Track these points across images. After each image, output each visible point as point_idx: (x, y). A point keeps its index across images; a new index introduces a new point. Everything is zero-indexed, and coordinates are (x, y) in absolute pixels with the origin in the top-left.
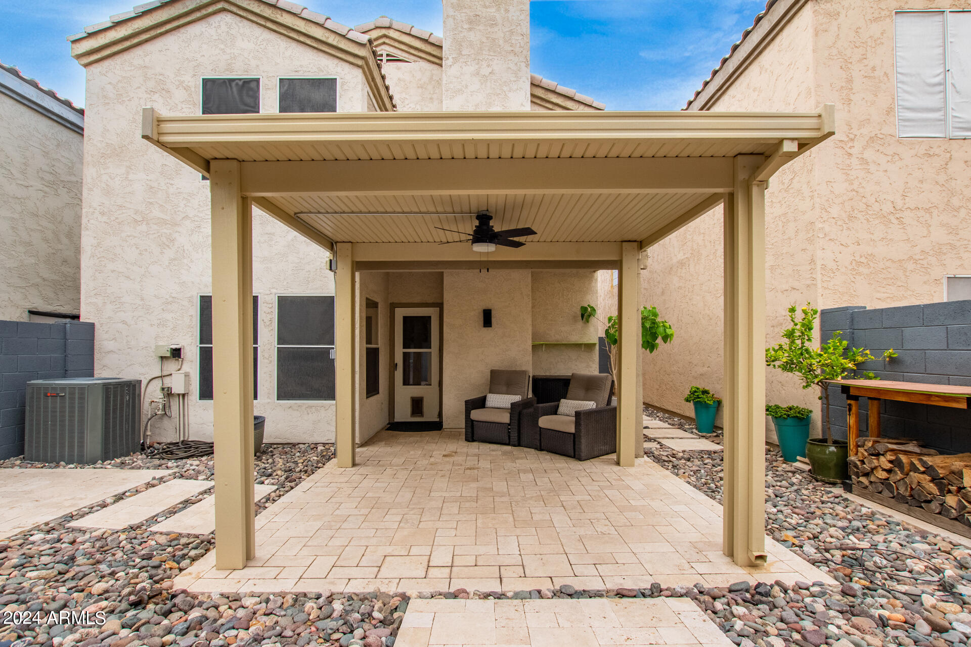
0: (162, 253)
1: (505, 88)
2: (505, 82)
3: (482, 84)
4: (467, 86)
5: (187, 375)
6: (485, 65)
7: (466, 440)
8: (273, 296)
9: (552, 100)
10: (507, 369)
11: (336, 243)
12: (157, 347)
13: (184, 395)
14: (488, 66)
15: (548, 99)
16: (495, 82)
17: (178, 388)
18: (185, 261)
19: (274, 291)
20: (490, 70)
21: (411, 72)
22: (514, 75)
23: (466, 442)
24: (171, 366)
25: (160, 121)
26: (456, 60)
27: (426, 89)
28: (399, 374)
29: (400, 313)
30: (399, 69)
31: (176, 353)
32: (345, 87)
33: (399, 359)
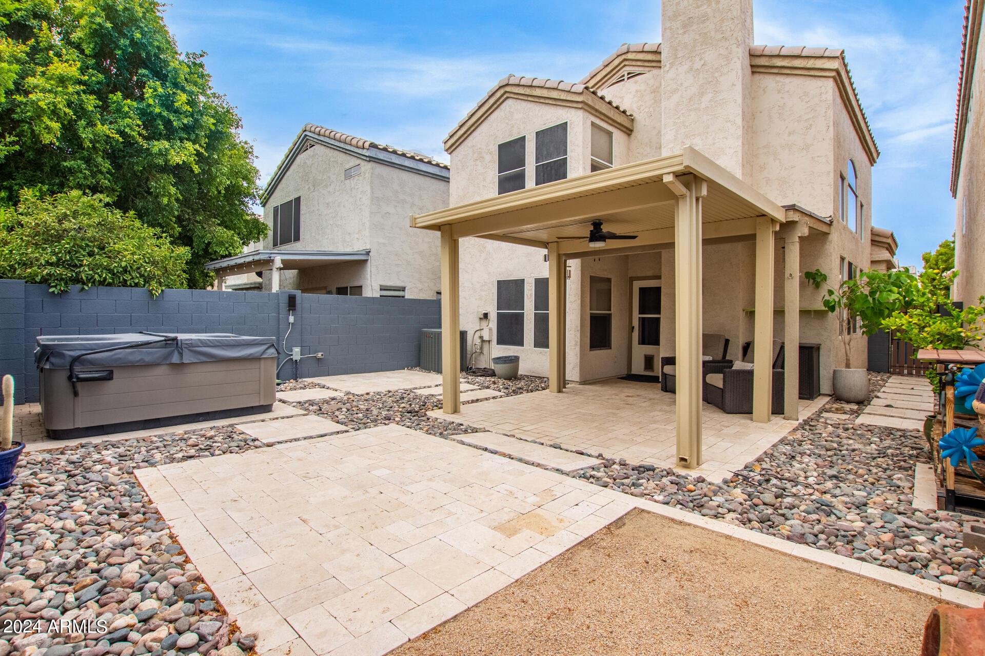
0: (480, 256)
1: (716, 75)
2: (716, 69)
3: (695, 78)
4: (682, 84)
5: (490, 329)
6: (698, 60)
7: (662, 390)
8: (531, 279)
9: (777, 65)
10: (716, 333)
11: (548, 244)
12: (478, 312)
13: (489, 341)
14: (700, 60)
15: (772, 65)
16: (707, 72)
17: (486, 338)
18: (490, 259)
19: (533, 275)
20: (702, 62)
21: (646, 82)
22: (725, 59)
23: (662, 392)
24: (484, 323)
25: (415, 219)
26: (672, 65)
27: (658, 92)
28: (636, 335)
29: (637, 285)
30: (636, 82)
31: (486, 316)
32: (573, 126)
33: (636, 323)
